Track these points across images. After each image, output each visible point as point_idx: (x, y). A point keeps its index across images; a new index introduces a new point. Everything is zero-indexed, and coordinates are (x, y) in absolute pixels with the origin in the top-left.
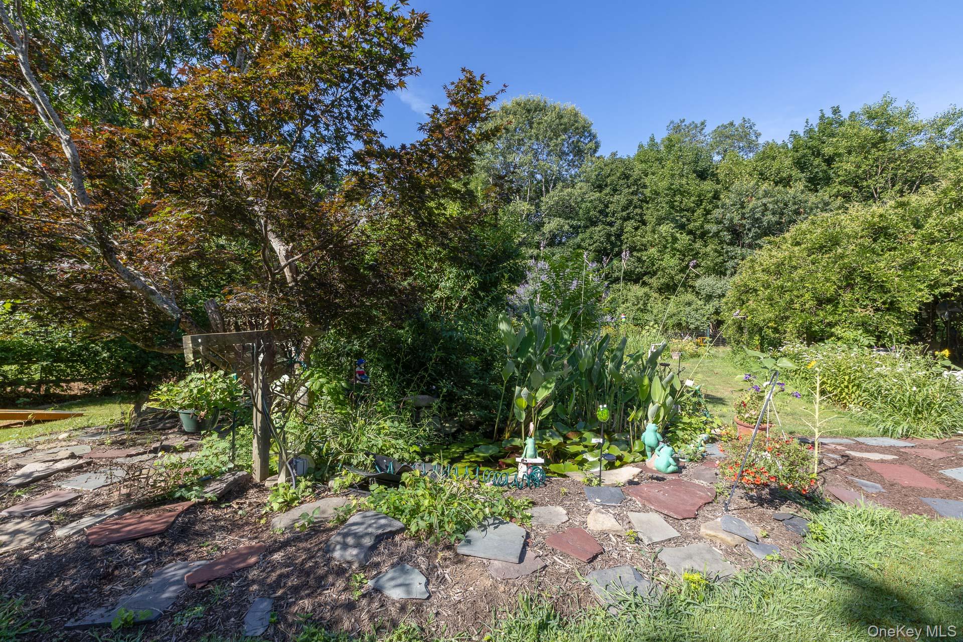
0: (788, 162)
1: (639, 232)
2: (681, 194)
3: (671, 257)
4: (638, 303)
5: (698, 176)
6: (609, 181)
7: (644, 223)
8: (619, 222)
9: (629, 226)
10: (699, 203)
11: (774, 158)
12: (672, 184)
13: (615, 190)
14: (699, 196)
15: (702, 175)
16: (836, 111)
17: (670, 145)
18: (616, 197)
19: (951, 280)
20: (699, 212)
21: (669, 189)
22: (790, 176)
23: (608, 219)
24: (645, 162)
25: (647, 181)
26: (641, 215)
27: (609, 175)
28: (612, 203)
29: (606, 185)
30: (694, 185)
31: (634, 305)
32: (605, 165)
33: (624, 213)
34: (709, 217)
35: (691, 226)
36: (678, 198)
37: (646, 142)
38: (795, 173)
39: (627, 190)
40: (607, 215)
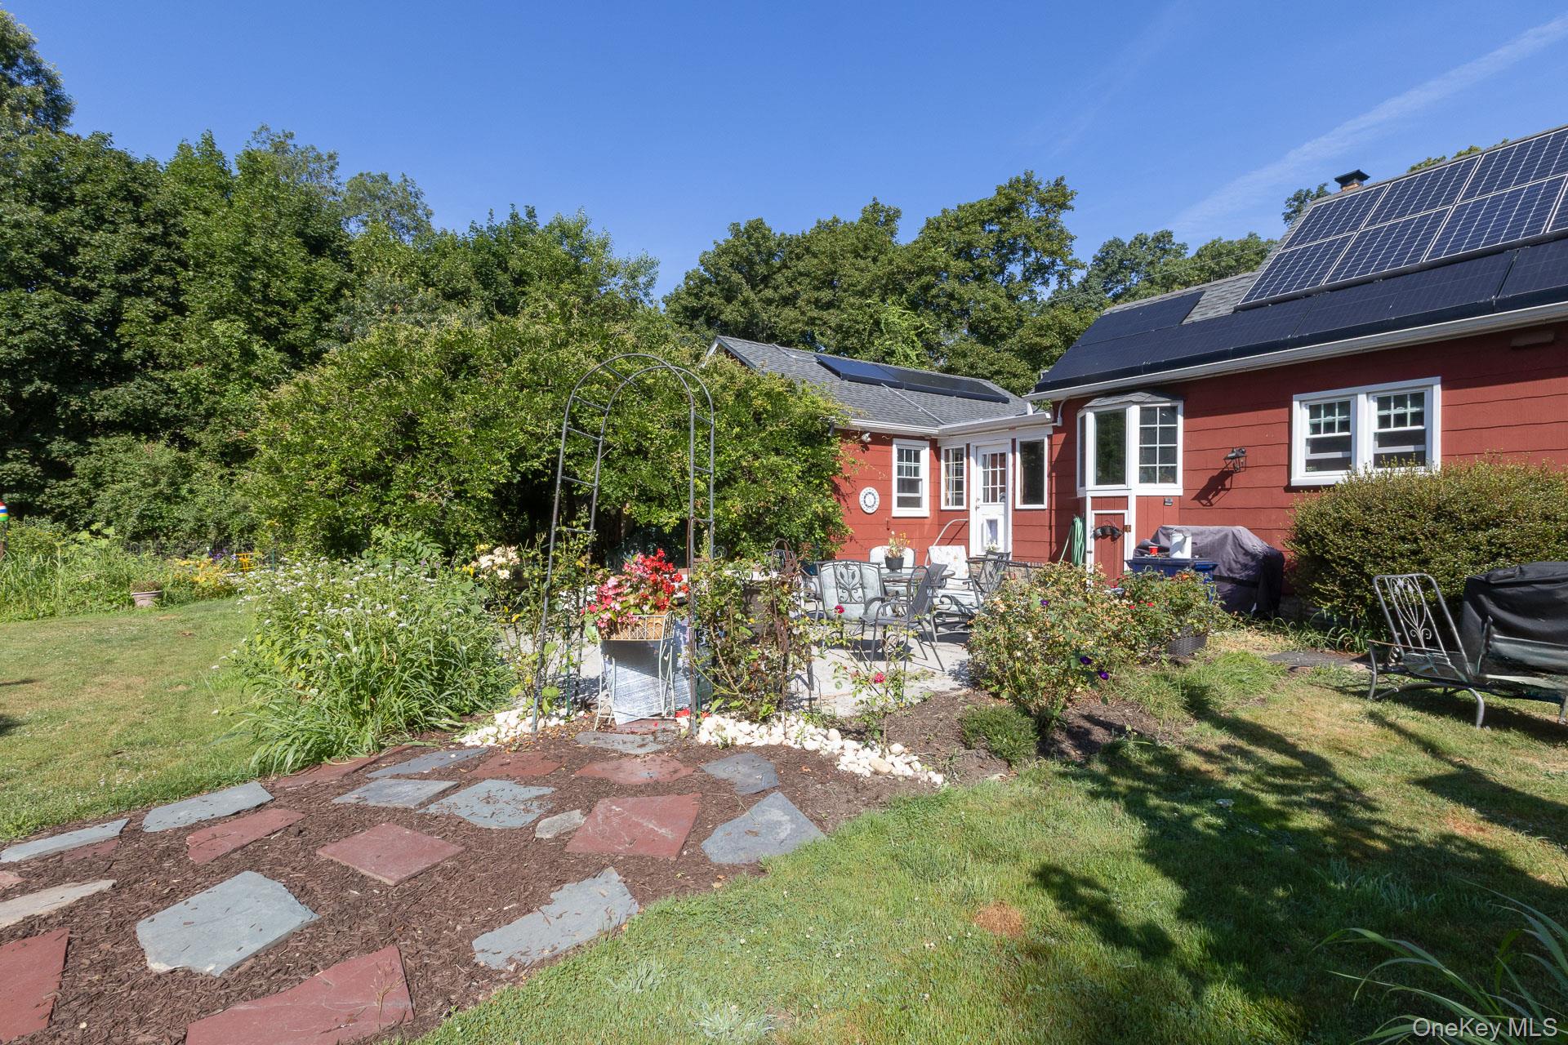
0: (465, 268)
1: (167, 327)
2: (269, 269)
3: (244, 391)
4: (156, 483)
5: (306, 243)
6: (78, 191)
7: (181, 309)
8: (108, 295)
9: (137, 310)
10: (305, 296)
11: (444, 255)
12: (247, 244)
13: (100, 220)
14: (307, 281)
15: (317, 246)
16: (531, 214)
17: (253, 167)
18: (100, 236)
19: (542, 449)
20: (304, 310)
21: (237, 249)
22: (468, 290)
23: (76, 282)
24: (190, 182)
25: (189, 220)
26: (176, 291)
27: (82, 180)
28: (87, 244)
29: (71, 200)
30: (295, 258)
31: (144, 485)
32: (73, 154)
33: (125, 278)
34: (325, 325)
35: (290, 336)
36: (260, 274)
37: (195, 140)
38: (475, 286)
39: (133, 228)
40: (72, 270)
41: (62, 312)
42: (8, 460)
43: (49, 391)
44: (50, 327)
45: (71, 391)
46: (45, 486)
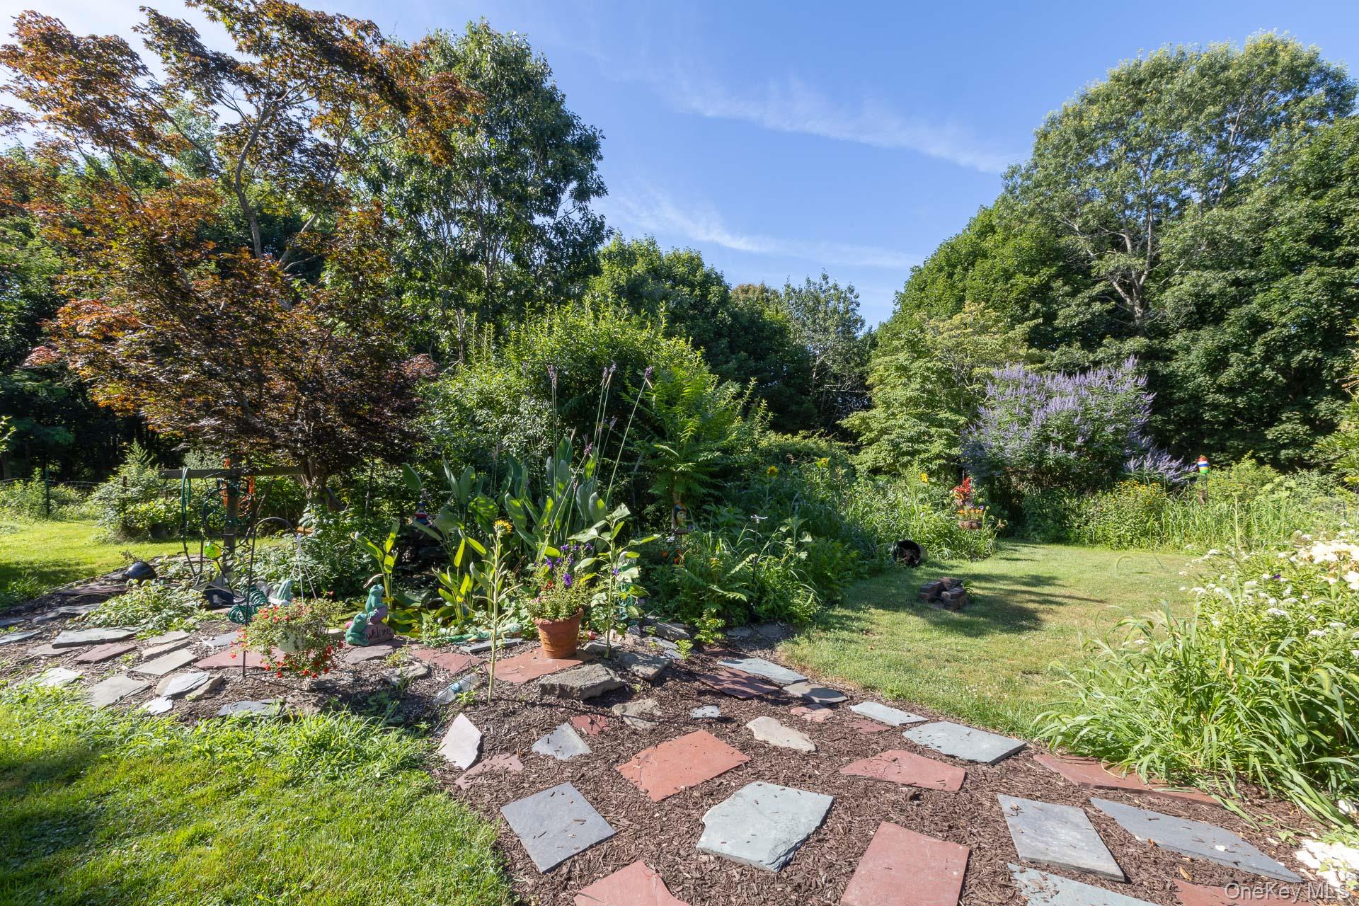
40: (1337, 242)
41: (1324, 283)
42: (1282, 422)
43: (1315, 357)
44: (1313, 301)
45: (1335, 354)
46: (1313, 443)
